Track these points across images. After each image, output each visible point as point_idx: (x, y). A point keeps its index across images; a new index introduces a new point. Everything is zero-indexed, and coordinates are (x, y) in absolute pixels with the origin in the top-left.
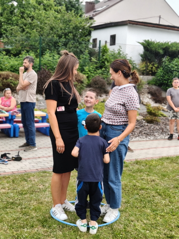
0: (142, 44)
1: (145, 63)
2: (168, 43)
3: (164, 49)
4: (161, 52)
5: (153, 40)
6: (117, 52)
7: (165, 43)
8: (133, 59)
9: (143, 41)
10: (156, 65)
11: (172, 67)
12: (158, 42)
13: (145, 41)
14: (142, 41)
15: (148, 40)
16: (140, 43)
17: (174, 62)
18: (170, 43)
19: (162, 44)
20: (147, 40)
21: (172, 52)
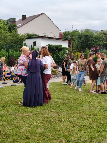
3: (56, 48)
4: (55, 49)
10: (53, 54)
11: (59, 55)
12: (53, 45)
14: (47, 45)
17: (60, 53)
18: (58, 45)
19: (55, 46)
20: (49, 44)
21: (59, 49)
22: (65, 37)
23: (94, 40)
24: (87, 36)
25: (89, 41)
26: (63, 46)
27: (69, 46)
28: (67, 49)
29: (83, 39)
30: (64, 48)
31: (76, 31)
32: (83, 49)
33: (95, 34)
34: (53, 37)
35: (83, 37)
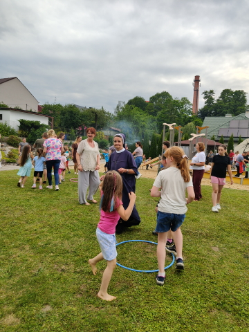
0: (19, 121)
1: (21, 131)
4: (30, 125)
6: (4, 124)
7: (32, 121)
8: (15, 128)
10: (27, 132)
13: (21, 119)
21: (36, 126)
22: (44, 110)
23: (81, 118)
24: (71, 112)
25: (74, 118)
26: (41, 123)
27: (49, 123)
28: (47, 127)
29: (67, 115)
30: (43, 125)
31: (59, 105)
32: (67, 127)
33: (81, 111)
34: (29, 109)
35: (67, 113)
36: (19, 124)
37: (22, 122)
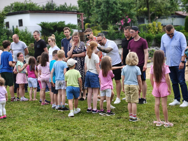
0: (40, 25)
1: (43, 36)
2: (56, 22)
3: (54, 27)
4: (52, 28)
5: (46, 22)
6: (24, 31)
7: (54, 23)
9: (40, 23)
11: (60, 37)
12: (50, 22)
13: (42, 23)
15: (44, 22)
16: (39, 24)
17: (61, 34)
18: (57, 23)
23: (121, 8)
25: (113, 9)
26: (66, 23)
36: (40, 28)
37: (44, 26)
